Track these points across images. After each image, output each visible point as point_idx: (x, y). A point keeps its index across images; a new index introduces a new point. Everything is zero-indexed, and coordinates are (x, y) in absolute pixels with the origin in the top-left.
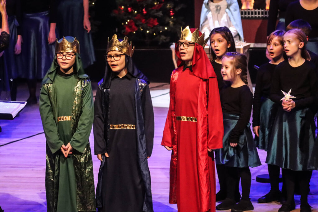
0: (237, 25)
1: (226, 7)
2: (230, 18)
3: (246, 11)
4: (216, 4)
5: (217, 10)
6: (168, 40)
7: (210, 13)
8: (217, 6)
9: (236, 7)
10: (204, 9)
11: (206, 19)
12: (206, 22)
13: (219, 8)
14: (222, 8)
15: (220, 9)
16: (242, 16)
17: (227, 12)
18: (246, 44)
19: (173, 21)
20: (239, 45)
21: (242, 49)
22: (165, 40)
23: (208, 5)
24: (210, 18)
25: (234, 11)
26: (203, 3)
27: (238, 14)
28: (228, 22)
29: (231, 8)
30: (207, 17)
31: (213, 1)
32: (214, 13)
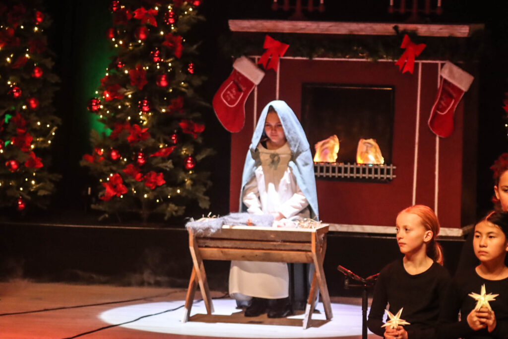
0: (307, 191)
1: (290, 157)
2: (295, 178)
4: (272, 151)
5: (273, 162)
7: (260, 168)
8: (273, 156)
9: (307, 158)
11: (253, 177)
12: (253, 183)
13: (276, 158)
14: (281, 159)
15: (279, 160)
17: (290, 168)
18: (321, 225)
19: (191, 179)
20: (308, 226)
21: (314, 233)
22: (176, 211)
23: (257, 152)
24: (261, 175)
25: (304, 166)
26: (248, 149)
27: (311, 171)
28: (291, 184)
29: (298, 160)
30: (254, 173)
31: (265, 147)
32: (267, 167)
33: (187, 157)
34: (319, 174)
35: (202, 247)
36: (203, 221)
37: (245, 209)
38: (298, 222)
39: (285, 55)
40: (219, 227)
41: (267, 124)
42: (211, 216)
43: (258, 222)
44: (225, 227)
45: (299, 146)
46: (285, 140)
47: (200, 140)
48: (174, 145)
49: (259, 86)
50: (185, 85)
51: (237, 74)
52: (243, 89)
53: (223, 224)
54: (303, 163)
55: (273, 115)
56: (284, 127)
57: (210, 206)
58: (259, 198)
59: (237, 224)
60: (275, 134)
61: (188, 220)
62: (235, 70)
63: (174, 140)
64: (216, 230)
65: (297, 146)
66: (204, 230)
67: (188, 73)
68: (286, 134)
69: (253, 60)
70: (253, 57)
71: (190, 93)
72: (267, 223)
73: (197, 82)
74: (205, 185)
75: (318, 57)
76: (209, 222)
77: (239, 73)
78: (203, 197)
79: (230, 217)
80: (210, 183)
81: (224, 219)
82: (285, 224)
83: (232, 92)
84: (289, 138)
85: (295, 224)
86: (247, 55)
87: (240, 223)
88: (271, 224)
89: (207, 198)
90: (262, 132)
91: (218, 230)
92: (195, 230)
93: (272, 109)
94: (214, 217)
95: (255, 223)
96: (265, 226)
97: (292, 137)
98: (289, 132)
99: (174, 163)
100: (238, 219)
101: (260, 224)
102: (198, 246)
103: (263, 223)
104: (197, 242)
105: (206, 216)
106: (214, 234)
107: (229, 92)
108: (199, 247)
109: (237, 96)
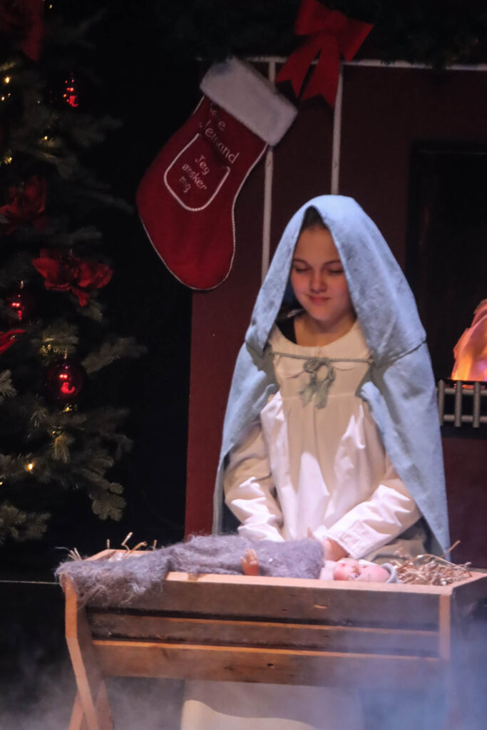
0: (415, 473)
1: (364, 368)
2: (380, 434)
3: (468, 390)
4: (312, 352)
5: (314, 383)
6: (37, 530)
7: (277, 400)
8: (315, 365)
9: (416, 372)
10: (247, 376)
12: (255, 447)
13: (323, 373)
14: (338, 375)
15: (331, 379)
16: (449, 417)
17: (365, 400)
18: (466, 575)
19: (69, 430)
20: (430, 578)
21: (445, 597)
22: (21, 528)
23: (267, 352)
24: (278, 423)
25: (406, 396)
26: (242, 341)
27: (429, 411)
28: (367, 450)
29: (389, 378)
30: (258, 417)
31: (291, 337)
32: (295, 399)
33: (57, 363)
34: (457, 418)
35: (104, 638)
36: (108, 557)
37: (231, 523)
38: (399, 565)
39: (359, 57)
40: (156, 577)
41: (298, 266)
42: (131, 545)
43: (276, 564)
44: (174, 577)
45: (392, 336)
46: (350, 313)
47: (97, 313)
48: (16, 324)
49: (277, 149)
50: (51, 144)
51: (213, 112)
52: (232, 157)
53: (170, 568)
54: (405, 389)
55: (317, 238)
56: (348, 275)
57: (126, 512)
58: (274, 493)
59: (213, 569)
60: (322, 295)
61: (64, 557)
62: (208, 101)
63: (16, 309)
64: (149, 586)
65: (386, 336)
66: (111, 587)
67: (61, 106)
68: (356, 296)
69: (262, 70)
70: (262, 59)
71: (67, 167)
72: (303, 567)
73: (88, 134)
74: (110, 446)
75: (460, 62)
76: (125, 561)
77: (217, 107)
78: (106, 484)
79: (192, 548)
80: (125, 441)
81: (171, 553)
82: (357, 573)
83: (196, 168)
84: (362, 309)
85: (389, 571)
86: (242, 53)
87: (222, 566)
88: (315, 572)
89: (117, 488)
90: (284, 288)
91: (155, 585)
92: (82, 584)
93: (314, 219)
94: (142, 548)
95: (266, 566)
96: (298, 576)
97: (373, 308)
98: (362, 292)
99: (16, 382)
100: (215, 552)
101: (283, 569)
102: (90, 634)
103: (289, 566)
104: (90, 622)
105: (116, 545)
106: (141, 598)
107: (186, 167)
108: (96, 636)
109: (212, 181)
